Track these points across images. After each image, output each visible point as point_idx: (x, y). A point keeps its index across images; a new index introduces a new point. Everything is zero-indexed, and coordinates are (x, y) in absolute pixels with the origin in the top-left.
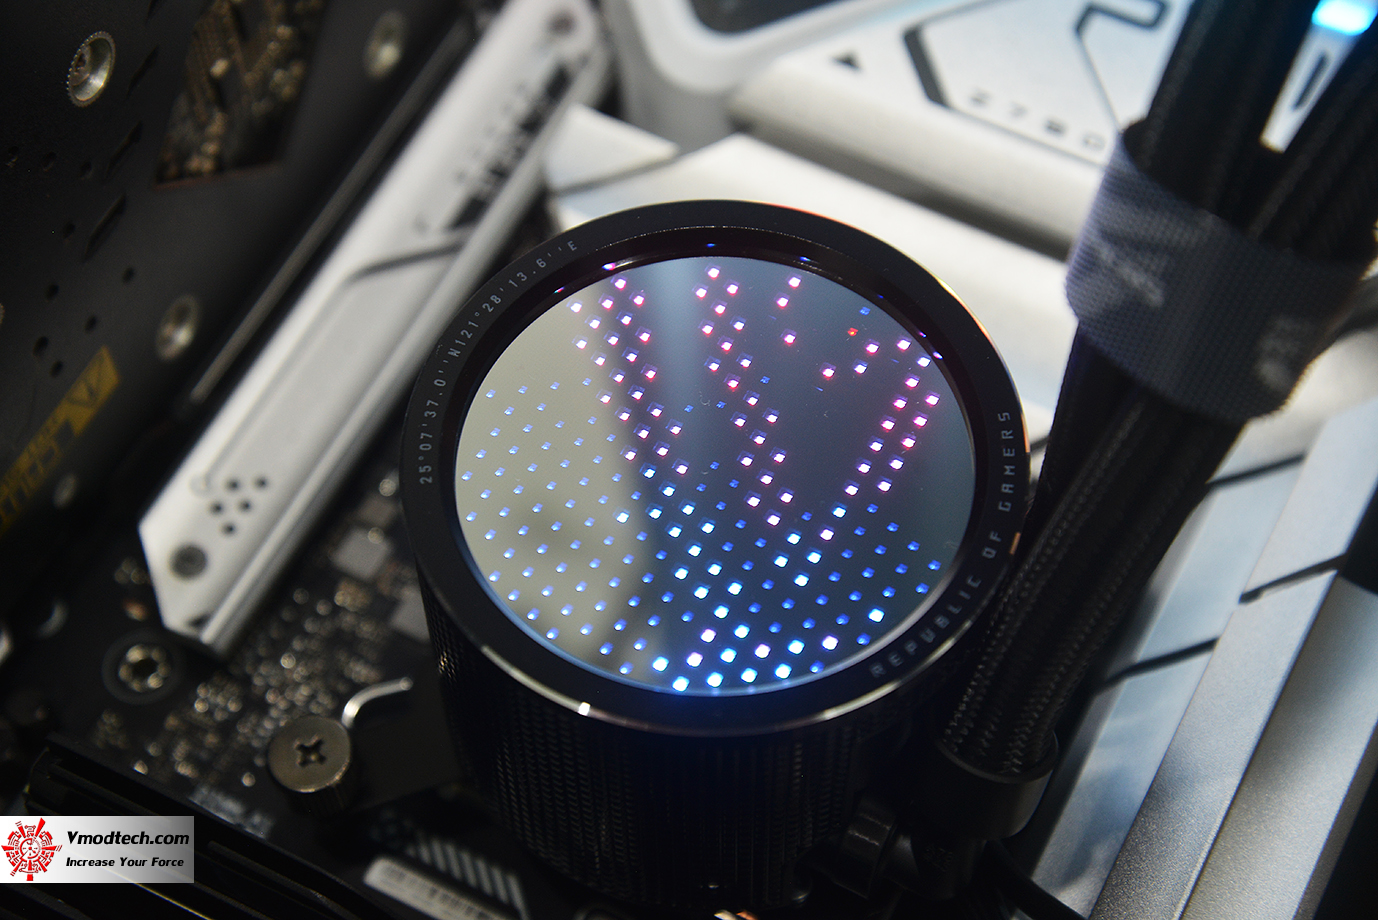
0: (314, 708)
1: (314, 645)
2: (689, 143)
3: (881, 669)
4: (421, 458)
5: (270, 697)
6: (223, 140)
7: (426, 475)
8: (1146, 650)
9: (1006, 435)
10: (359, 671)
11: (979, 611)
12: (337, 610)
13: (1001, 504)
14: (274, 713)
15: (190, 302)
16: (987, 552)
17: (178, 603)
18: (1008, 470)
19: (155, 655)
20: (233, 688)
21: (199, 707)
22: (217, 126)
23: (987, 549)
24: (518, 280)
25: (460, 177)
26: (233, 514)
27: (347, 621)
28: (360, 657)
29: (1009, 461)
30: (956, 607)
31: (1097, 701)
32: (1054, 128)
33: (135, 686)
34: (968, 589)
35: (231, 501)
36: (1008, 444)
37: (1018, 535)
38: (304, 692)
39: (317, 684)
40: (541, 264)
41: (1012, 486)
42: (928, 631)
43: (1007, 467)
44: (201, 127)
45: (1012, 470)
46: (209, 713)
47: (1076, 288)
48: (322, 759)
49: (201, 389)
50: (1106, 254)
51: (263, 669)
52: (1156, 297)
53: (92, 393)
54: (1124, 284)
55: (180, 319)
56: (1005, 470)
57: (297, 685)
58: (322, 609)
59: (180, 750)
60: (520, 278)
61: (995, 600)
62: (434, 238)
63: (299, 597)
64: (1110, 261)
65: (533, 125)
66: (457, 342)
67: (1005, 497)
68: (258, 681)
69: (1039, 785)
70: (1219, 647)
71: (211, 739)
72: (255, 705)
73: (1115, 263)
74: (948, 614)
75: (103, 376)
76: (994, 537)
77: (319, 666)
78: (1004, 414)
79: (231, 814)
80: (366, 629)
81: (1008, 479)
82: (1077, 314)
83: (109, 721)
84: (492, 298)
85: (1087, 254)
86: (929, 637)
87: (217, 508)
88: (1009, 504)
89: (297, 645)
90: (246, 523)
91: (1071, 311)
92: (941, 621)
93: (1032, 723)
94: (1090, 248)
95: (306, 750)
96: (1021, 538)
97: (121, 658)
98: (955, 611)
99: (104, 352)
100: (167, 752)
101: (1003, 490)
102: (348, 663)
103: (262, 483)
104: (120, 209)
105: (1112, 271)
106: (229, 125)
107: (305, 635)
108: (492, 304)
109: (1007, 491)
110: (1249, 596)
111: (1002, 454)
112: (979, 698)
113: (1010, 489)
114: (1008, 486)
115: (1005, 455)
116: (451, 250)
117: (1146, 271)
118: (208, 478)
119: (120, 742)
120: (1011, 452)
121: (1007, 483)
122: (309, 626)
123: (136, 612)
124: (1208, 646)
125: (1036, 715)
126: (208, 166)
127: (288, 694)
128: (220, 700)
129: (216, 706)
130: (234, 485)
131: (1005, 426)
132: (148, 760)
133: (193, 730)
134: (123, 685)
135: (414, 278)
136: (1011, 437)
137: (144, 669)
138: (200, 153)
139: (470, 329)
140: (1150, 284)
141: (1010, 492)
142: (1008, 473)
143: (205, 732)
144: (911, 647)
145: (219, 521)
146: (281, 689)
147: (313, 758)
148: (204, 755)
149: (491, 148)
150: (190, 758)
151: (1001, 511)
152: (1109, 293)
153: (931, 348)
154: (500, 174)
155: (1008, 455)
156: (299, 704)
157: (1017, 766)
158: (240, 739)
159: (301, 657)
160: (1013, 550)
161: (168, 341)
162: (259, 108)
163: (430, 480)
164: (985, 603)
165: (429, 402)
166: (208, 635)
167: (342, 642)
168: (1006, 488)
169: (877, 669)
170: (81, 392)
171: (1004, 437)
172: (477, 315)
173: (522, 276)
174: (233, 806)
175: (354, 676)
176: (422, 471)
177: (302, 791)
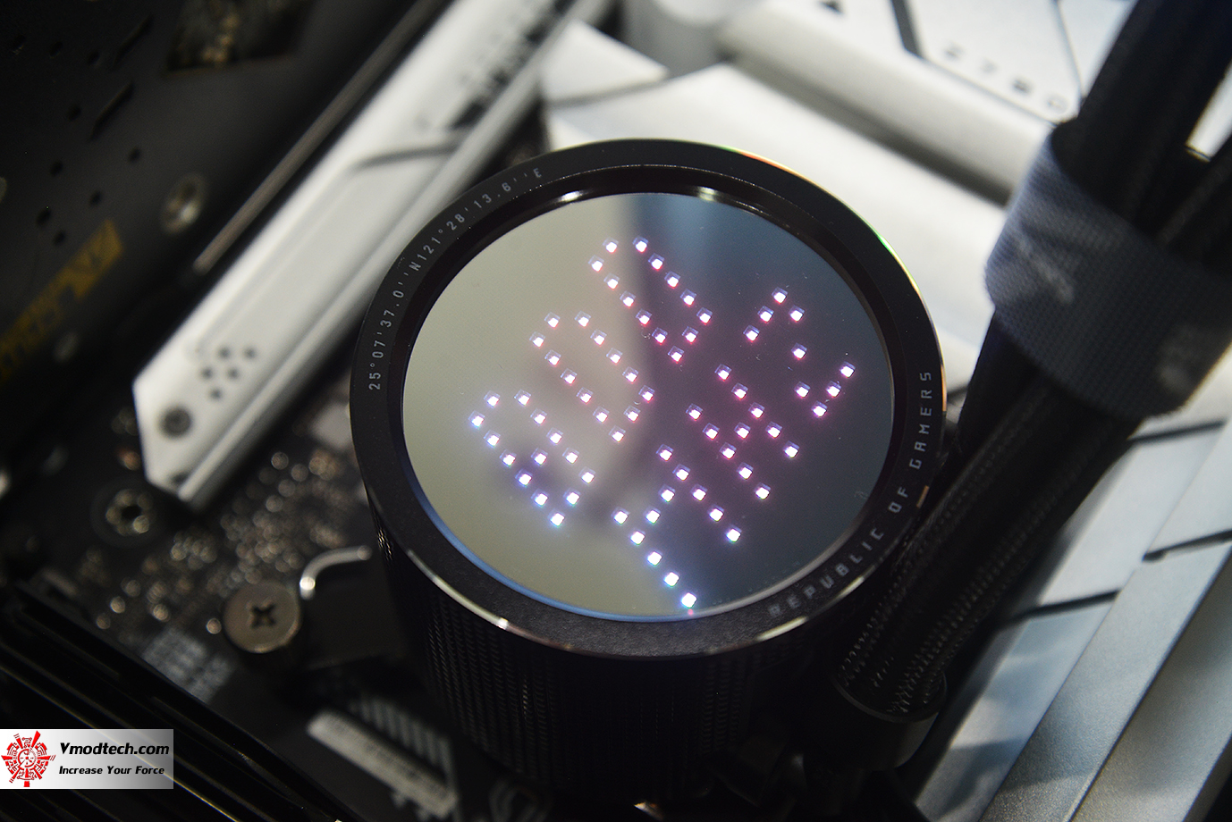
0: (279, 567)
1: (286, 507)
2: (679, 68)
3: (778, 610)
4: (373, 365)
5: (240, 551)
6: (237, 33)
7: (375, 381)
8: (1054, 592)
10: (326, 535)
11: (881, 559)
12: (311, 476)
13: (912, 461)
14: (241, 567)
15: (198, 180)
16: (894, 507)
17: (162, 458)
18: (923, 429)
19: (140, 502)
20: (208, 540)
21: (175, 555)
22: (231, 21)
23: (893, 504)
24: (482, 202)
25: (464, 79)
26: (221, 381)
27: (319, 487)
29: (925, 420)
30: (857, 557)
31: (1000, 637)
32: (1021, 87)
33: (120, 530)
34: (871, 541)
35: (221, 367)
36: (926, 404)
37: (927, 488)
38: (271, 549)
39: (285, 544)
40: (506, 188)
41: (924, 445)
42: (828, 578)
43: (922, 426)
44: (216, 20)
45: (926, 429)
46: (184, 561)
47: (995, 274)
48: (272, 622)
49: (205, 259)
50: (1024, 246)
51: (235, 525)
52: (1066, 293)
53: (95, 261)
54: (1037, 277)
55: (188, 195)
56: (921, 429)
57: (265, 542)
58: (297, 473)
59: (156, 591)
60: (485, 199)
61: (899, 548)
62: (434, 136)
63: (277, 461)
64: (1027, 254)
65: (537, 36)
66: (419, 256)
67: (917, 455)
68: (232, 537)
69: (923, 727)
70: (1119, 599)
71: (183, 586)
72: (227, 557)
73: (1031, 256)
74: (848, 563)
75: (107, 246)
76: (901, 493)
77: (288, 527)
78: (926, 374)
81: (922, 438)
82: (993, 299)
83: (92, 564)
84: (456, 217)
85: (1007, 243)
86: (828, 583)
87: (207, 373)
88: (919, 462)
89: (271, 505)
90: (233, 390)
91: (988, 295)
93: (921, 669)
94: (1010, 237)
95: (258, 612)
96: (929, 491)
97: (109, 501)
98: (856, 560)
99: (109, 225)
100: (143, 593)
101: (916, 448)
102: (314, 527)
103: (250, 354)
104: (127, 96)
105: (1028, 263)
106: (244, 22)
107: (278, 495)
108: (456, 222)
109: (919, 449)
110: (1153, 556)
111: (919, 413)
112: (873, 641)
113: (923, 447)
114: (920, 444)
115: (922, 414)
116: (447, 150)
117: (1060, 267)
118: (200, 349)
119: (101, 579)
120: (928, 412)
121: (920, 441)
122: (283, 489)
123: (128, 460)
124: (1109, 596)
125: (926, 663)
126: (221, 56)
127: (257, 550)
128: (195, 550)
129: (191, 555)
130: (225, 353)
131: (926, 385)
132: (124, 597)
133: (168, 574)
134: (110, 527)
135: (410, 173)
136: (930, 396)
137: (130, 512)
138: (214, 44)
139: (433, 245)
140: (1063, 281)
141: (923, 450)
142: (922, 431)
143: (179, 577)
144: (809, 591)
145: (206, 387)
146: (250, 545)
147: (265, 620)
148: (176, 600)
149: (496, 54)
150: (165, 602)
151: (912, 468)
152: (1023, 283)
154: (501, 81)
155: (925, 414)
156: (265, 560)
157: (905, 706)
158: (210, 589)
159: (277, 517)
160: (919, 504)
161: (174, 215)
163: (378, 387)
164: (887, 552)
165: (387, 312)
166: (187, 491)
167: (312, 506)
168: (919, 446)
169: (775, 610)
170: (84, 259)
171: (922, 397)
172: (440, 231)
173: (488, 197)
174: (196, 650)
175: (318, 540)
176: (372, 377)
177: (250, 650)
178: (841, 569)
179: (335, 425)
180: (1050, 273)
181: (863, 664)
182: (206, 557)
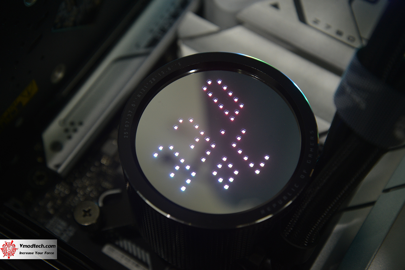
0: (91, 195)
1: (93, 175)
2: (224, 27)
3: (264, 212)
4: (125, 129)
5: (78, 191)
6: (76, 16)
7: (126, 135)
8: (352, 203)
10: (106, 184)
11: (298, 194)
13: (308, 161)
14: (79, 195)
15: (63, 66)
20: (67, 186)
21: (56, 192)
23: (302, 175)
24: (161, 74)
26: (71, 133)
27: (104, 169)
28: (107, 180)
29: (312, 147)
30: (290, 193)
32: (339, 33)
33: (37, 183)
34: (295, 188)
35: (71, 128)
36: (312, 141)
38: (89, 189)
39: (93, 187)
40: (169, 69)
42: (280, 201)
43: (311, 149)
44: (69, 12)
45: (312, 150)
46: (59, 194)
47: (337, 98)
48: (90, 215)
50: (348, 89)
51: (77, 181)
52: (363, 106)
53: (29, 93)
54: (353, 100)
55: (59, 70)
57: (87, 187)
58: (96, 164)
59: (50, 205)
62: (142, 50)
64: (349, 92)
65: (176, 16)
66: (140, 92)
67: (310, 159)
68: (75, 185)
70: (376, 204)
71: (59, 202)
72: (73, 192)
73: (351, 93)
74: (287, 196)
75: (33, 88)
76: (304, 171)
77: (94, 182)
78: (312, 131)
80: (110, 171)
81: (311, 153)
82: (336, 107)
83: (28, 194)
84: (152, 79)
85: (342, 88)
86: (280, 203)
87: (67, 131)
88: (310, 161)
90: (75, 136)
91: (335, 105)
92: (285, 198)
93: (312, 231)
95: (85, 212)
96: (314, 171)
97: (34, 174)
99: (34, 81)
100: (45, 205)
102: (103, 182)
103: (81, 124)
104: (40, 38)
105: (350, 95)
106: (78, 11)
107: (91, 172)
108: (152, 81)
110: (386, 191)
111: (310, 144)
112: (295, 221)
113: (311, 156)
116: (147, 54)
117: (361, 97)
118: (64, 121)
120: (313, 144)
122: (92, 169)
123: (39, 160)
124: (372, 203)
125: (313, 229)
126: (71, 24)
127: (84, 190)
128: (63, 190)
129: (61, 191)
130: (72, 124)
131: (312, 135)
132: (39, 207)
133: (54, 198)
134: (34, 182)
136: (313, 139)
137: (40, 178)
138: (68, 20)
139: (145, 88)
140: (362, 102)
142: (311, 151)
143: (57, 199)
144: (274, 205)
145: (66, 134)
146: (82, 188)
147: (88, 214)
148: (57, 207)
149: (162, 22)
150: (53, 207)
151: (308, 163)
152: (348, 102)
154: (164, 31)
156: (87, 193)
157: (306, 243)
158: (68, 203)
159: (89, 179)
160: (311, 175)
161: (55, 77)
162: (89, 7)
163: (127, 137)
164: (300, 192)
165: (129, 111)
166: (60, 170)
167: (102, 175)
168: (310, 156)
170: (25, 93)
171: (311, 139)
172: (147, 84)
173: (163, 72)
174: (64, 224)
175: (104, 186)
176: (125, 133)
177: (83, 224)
180: (357, 99)
181: (292, 229)
182: (67, 192)
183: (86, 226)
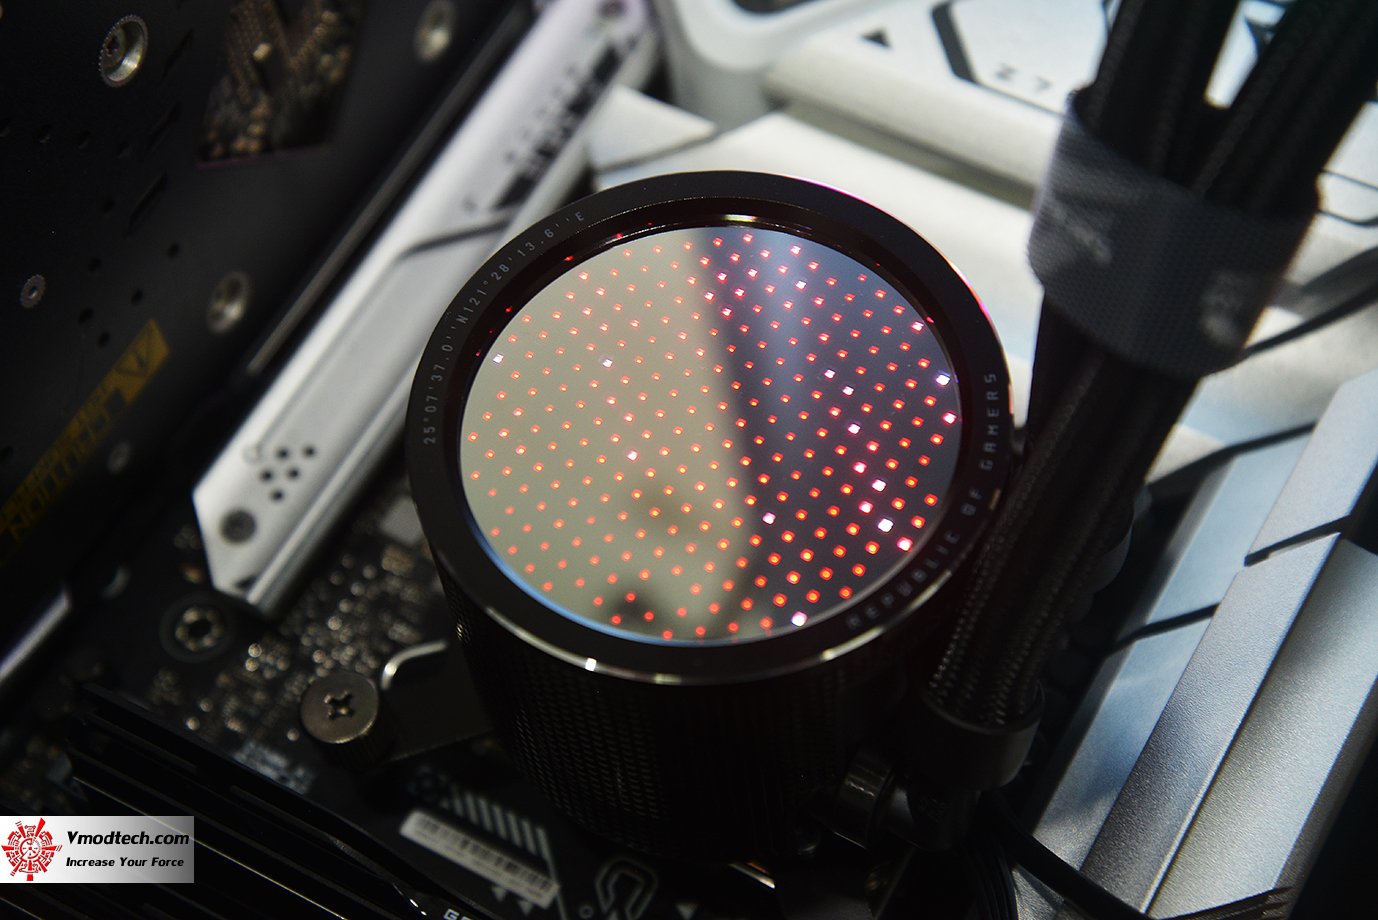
0: (359, 668)
1: (360, 608)
3: (857, 621)
5: (317, 657)
6: (269, 122)
7: (430, 435)
8: (1158, 612)
9: (991, 396)
10: (400, 631)
11: (957, 564)
12: (382, 574)
13: (983, 462)
14: (319, 671)
15: (242, 278)
16: (967, 509)
17: (227, 566)
18: (992, 430)
19: (210, 616)
20: (281, 648)
21: (250, 666)
22: (261, 110)
23: (967, 506)
24: (525, 249)
25: (510, 157)
26: (282, 482)
27: (393, 584)
28: (403, 620)
29: (993, 421)
30: (932, 561)
31: (1109, 661)
33: (191, 646)
34: (946, 544)
35: (281, 468)
36: (993, 405)
37: (998, 491)
38: (349, 652)
39: (362, 645)
40: (548, 233)
41: (994, 445)
42: (905, 584)
43: (991, 427)
44: (246, 109)
45: (995, 430)
46: (259, 671)
48: (352, 713)
49: (256, 363)
50: (1059, 213)
51: (311, 630)
52: (1103, 253)
53: (142, 363)
54: (1075, 243)
55: (232, 295)
56: (990, 430)
57: (343, 646)
58: (368, 573)
59: (231, 704)
60: (528, 247)
62: (482, 217)
63: (347, 561)
64: (1062, 221)
65: (581, 106)
66: (465, 308)
67: (988, 456)
68: (305, 642)
70: (1219, 612)
71: (259, 696)
72: (303, 664)
73: (1067, 223)
74: (925, 569)
75: (154, 348)
76: (974, 494)
77: (364, 627)
78: (991, 376)
79: (275, 768)
80: (410, 594)
81: (991, 439)
83: (165, 681)
84: (500, 268)
86: (906, 590)
87: (267, 476)
88: (990, 463)
89: (344, 607)
90: (294, 490)
93: (1012, 675)
95: (336, 703)
96: (1001, 492)
97: (178, 619)
98: (932, 564)
99: (153, 324)
100: (218, 708)
101: (986, 449)
102: (391, 626)
103: (310, 452)
104: (161, 187)
105: (1064, 229)
106: (276, 107)
107: (352, 598)
108: (500, 272)
109: (990, 450)
110: (1253, 559)
111: (987, 414)
112: (962, 652)
113: (992, 448)
114: (990, 445)
115: (989, 415)
116: (499, 227)
117: (1094, 229)
118: (259, 448)
119: (174, 698)
120: (995, 413)
121: (990, 442)
122: (356, 589)
123: (193, 576)
124: (1207, 612)
125: (1016, 667)
126: (254, 146)
127: (335, 654)
128: (269, 659)
129: (266, 664)
130: (283, 454)
131: (991, 387)
132: (200, 716)
133: (243, 687)
134: (179, 645)
136: (996, 398)
137: (198, 630)
138: (247, 134)
139: (479, 297)
140: (1099, 242)
141: (992, 451)
142: (991, 432)
143: (254, 689)
144: (887, 600)
145: (269, 488)
146: (327, 650)
147: (344, 711)
148: (253, 712)
149: (540, 128)
150: (239, 714)
151: (982, 469)
152: (1062, 251)
153: (925, 313)
154: (547, 154)
155: (993, 415)
156: (344, 663)
157: (1001, 717)
158: (288, 697)
159: (347, 619)
160: (992, 506)
161: (219, 315)
162: (307, 91)
163: (433, 441)
164: (963, 556)
165: (436, 366)
166: (254, 596)
167: (386, 605)
168: (989, 447)
169: (854, 621)
170: (130, 362)
171: (989, 398)
172: (485, 283)
173: (531, 245)
174: (278, 760)
175: (396, 637)
176: (426, 431)
177: (331, 742)
178: (918, 575)
179: (403, 521)
180: (1086, 236)
181: (954, 678)
182: (281, 666)
183: (341, 744)
